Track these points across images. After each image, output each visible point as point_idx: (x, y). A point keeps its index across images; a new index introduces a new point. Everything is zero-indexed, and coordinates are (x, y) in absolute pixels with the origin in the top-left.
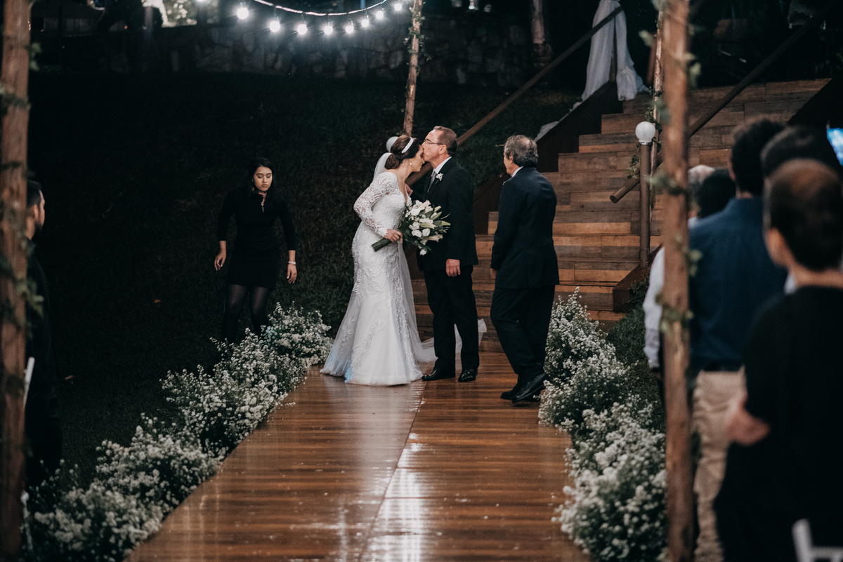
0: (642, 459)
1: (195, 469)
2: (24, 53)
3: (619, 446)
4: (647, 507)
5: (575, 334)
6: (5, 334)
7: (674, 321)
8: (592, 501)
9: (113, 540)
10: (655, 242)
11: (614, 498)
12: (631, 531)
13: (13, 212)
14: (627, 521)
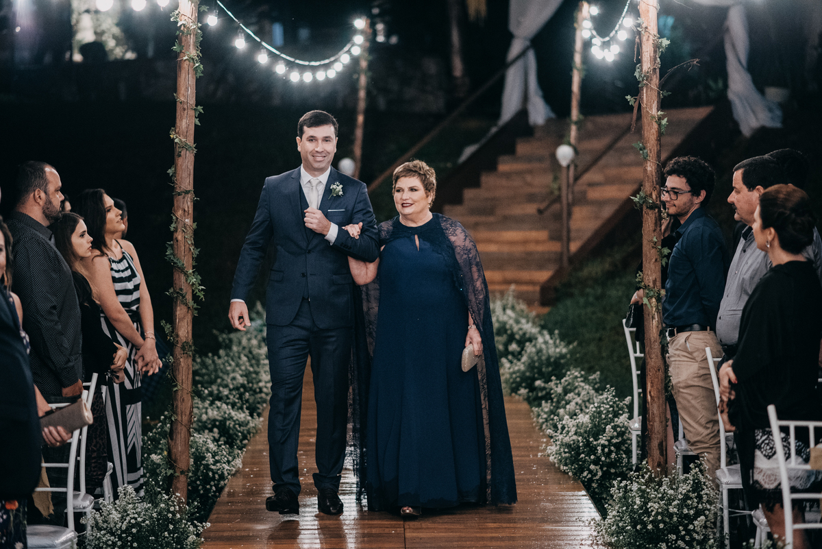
0: (608, 406)
1: (245, 428)
2: (192, 113)
3: (577, 404)
4: (614, 441)
5: (517, 322)
6: (178, 313)
7: (651, 297)
8: (571, 438)
9: (211, 474)
10: (574, 247)
11: (588, 436)
12: (603, 459)
13: (185, 226)
14: (600, 451)
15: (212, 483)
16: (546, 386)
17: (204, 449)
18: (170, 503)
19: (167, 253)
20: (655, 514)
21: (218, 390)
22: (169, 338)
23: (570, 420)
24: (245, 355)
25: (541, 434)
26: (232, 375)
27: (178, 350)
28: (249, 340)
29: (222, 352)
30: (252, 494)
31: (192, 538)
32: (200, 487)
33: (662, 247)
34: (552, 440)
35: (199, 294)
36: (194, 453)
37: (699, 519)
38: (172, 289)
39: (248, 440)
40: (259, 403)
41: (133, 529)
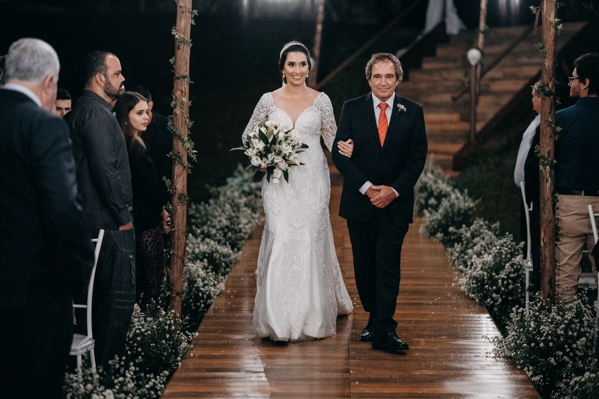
0: (507, 249)
1: (227, 259)
2: (189, 15)
3: (482, 246)
4: (512, 275)
5: (436, 182)
6: (176, 171)
7: (546, 165)
8: (478, 273)
9: (200, 294)
10: (479, 127)
11: (491, 271)
12: (503, 289)
13: (182, 103)
14: (500, 283)
15: (202, 301)
16: (457, 231)
17: (196, 275)
18: (167, 318)
19: (168, 124)
20: (546, 335)
21: (208, 230)
22: (168, 190)
23: (477, 259)
24: (229, 204)
25: (454, 268)
26: (219, 219)
27: (175, 200)
28: (232, 192)
29: (211, 201)
30: (232, 310)
31: (184, 344)
32: (193, 304)
33: (556, 126)
34: (463, 274)
35: (192, 156)
36: (188, 278)
37: (581, 340)
38: (172, 152)
39: (230, 268)
40: (239, 240)
41: (138, 338)
